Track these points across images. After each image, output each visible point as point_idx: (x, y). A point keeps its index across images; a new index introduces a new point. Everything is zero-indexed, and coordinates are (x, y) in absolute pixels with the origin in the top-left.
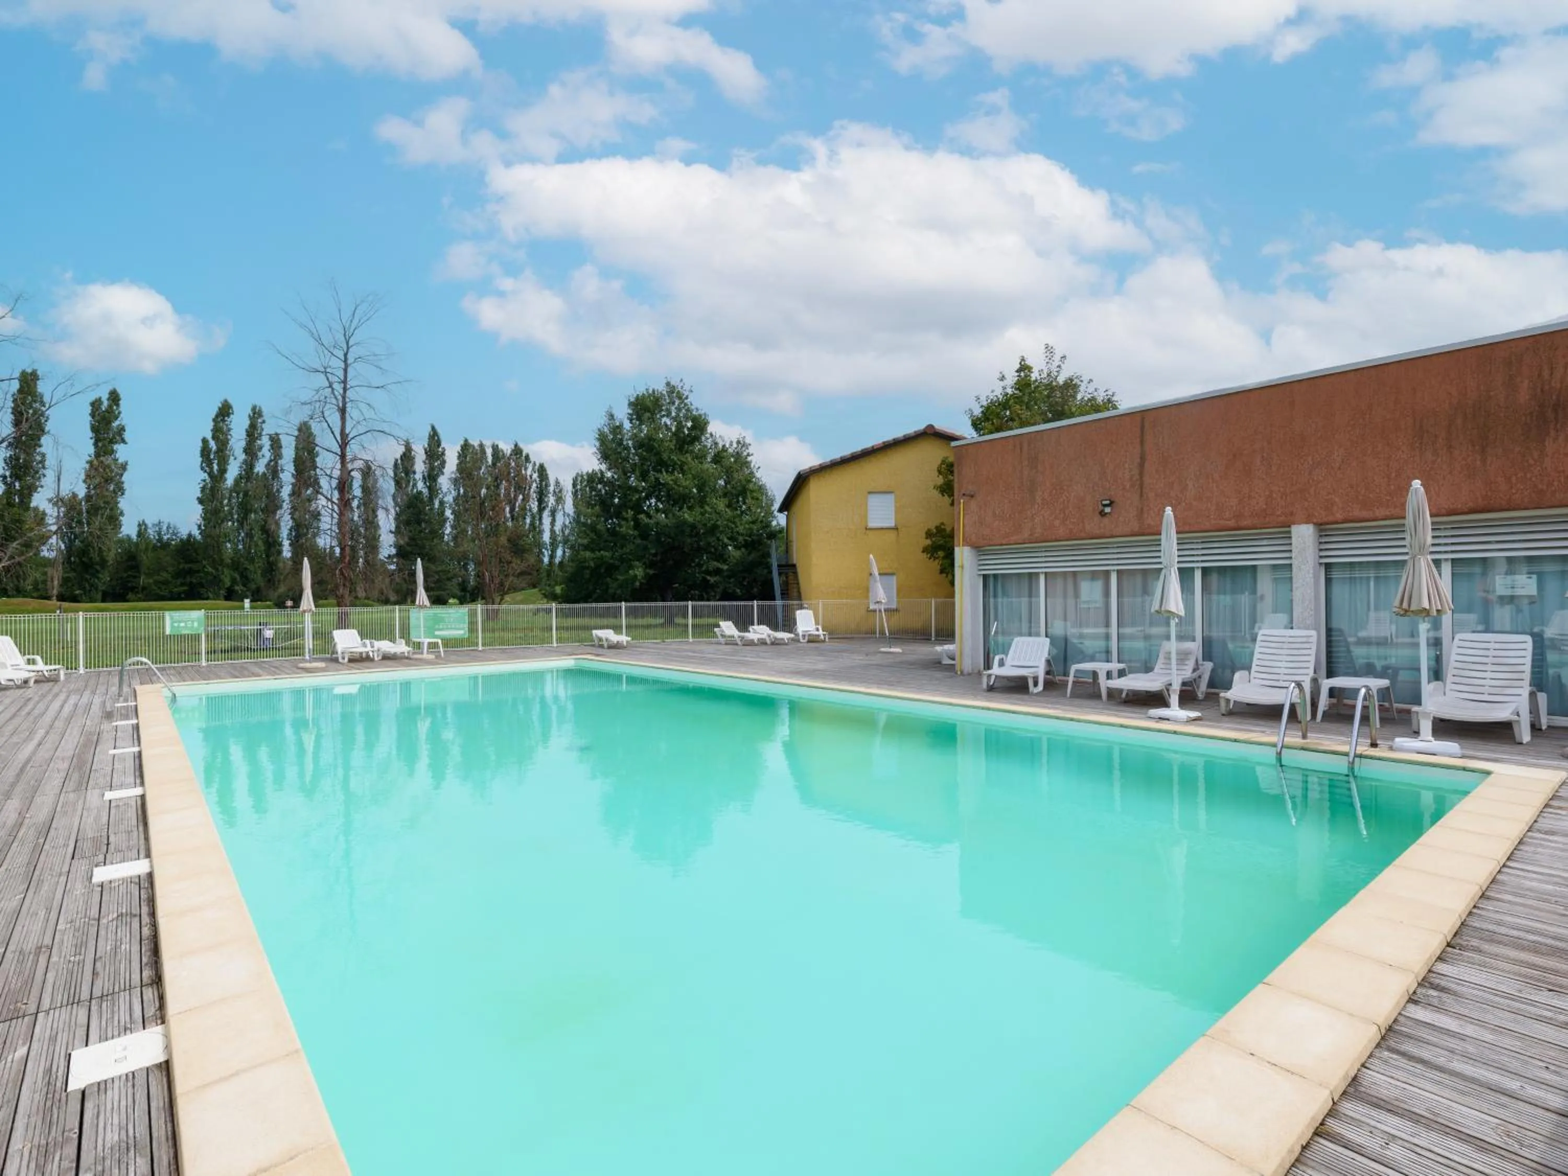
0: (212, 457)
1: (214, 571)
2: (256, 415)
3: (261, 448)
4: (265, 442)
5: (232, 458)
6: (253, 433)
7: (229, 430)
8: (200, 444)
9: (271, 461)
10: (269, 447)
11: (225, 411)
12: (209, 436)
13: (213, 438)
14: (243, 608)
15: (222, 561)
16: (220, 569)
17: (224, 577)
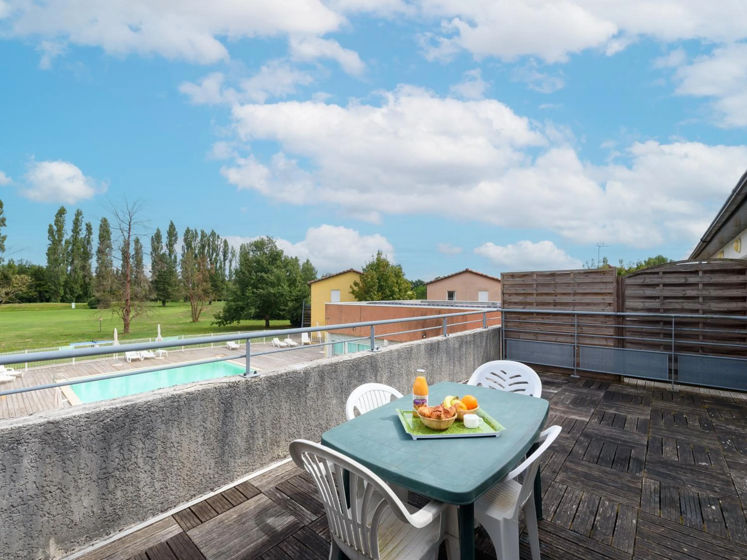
0: (54, 234)
1: (55, 288)
2: (79, 214)
3: (81, 230)
4: (84, 227)
5: (65, 234)
6: (77, 223)
7: (64, 221)
8: (48, 227)
9: (86, 235)
10: (85, 229)
11: (62, 212)
12: (53, 223)
13: (55, 224)
14: (71, 307)
15: (59, 283)
16: (58, 287)
17: (60, 291)
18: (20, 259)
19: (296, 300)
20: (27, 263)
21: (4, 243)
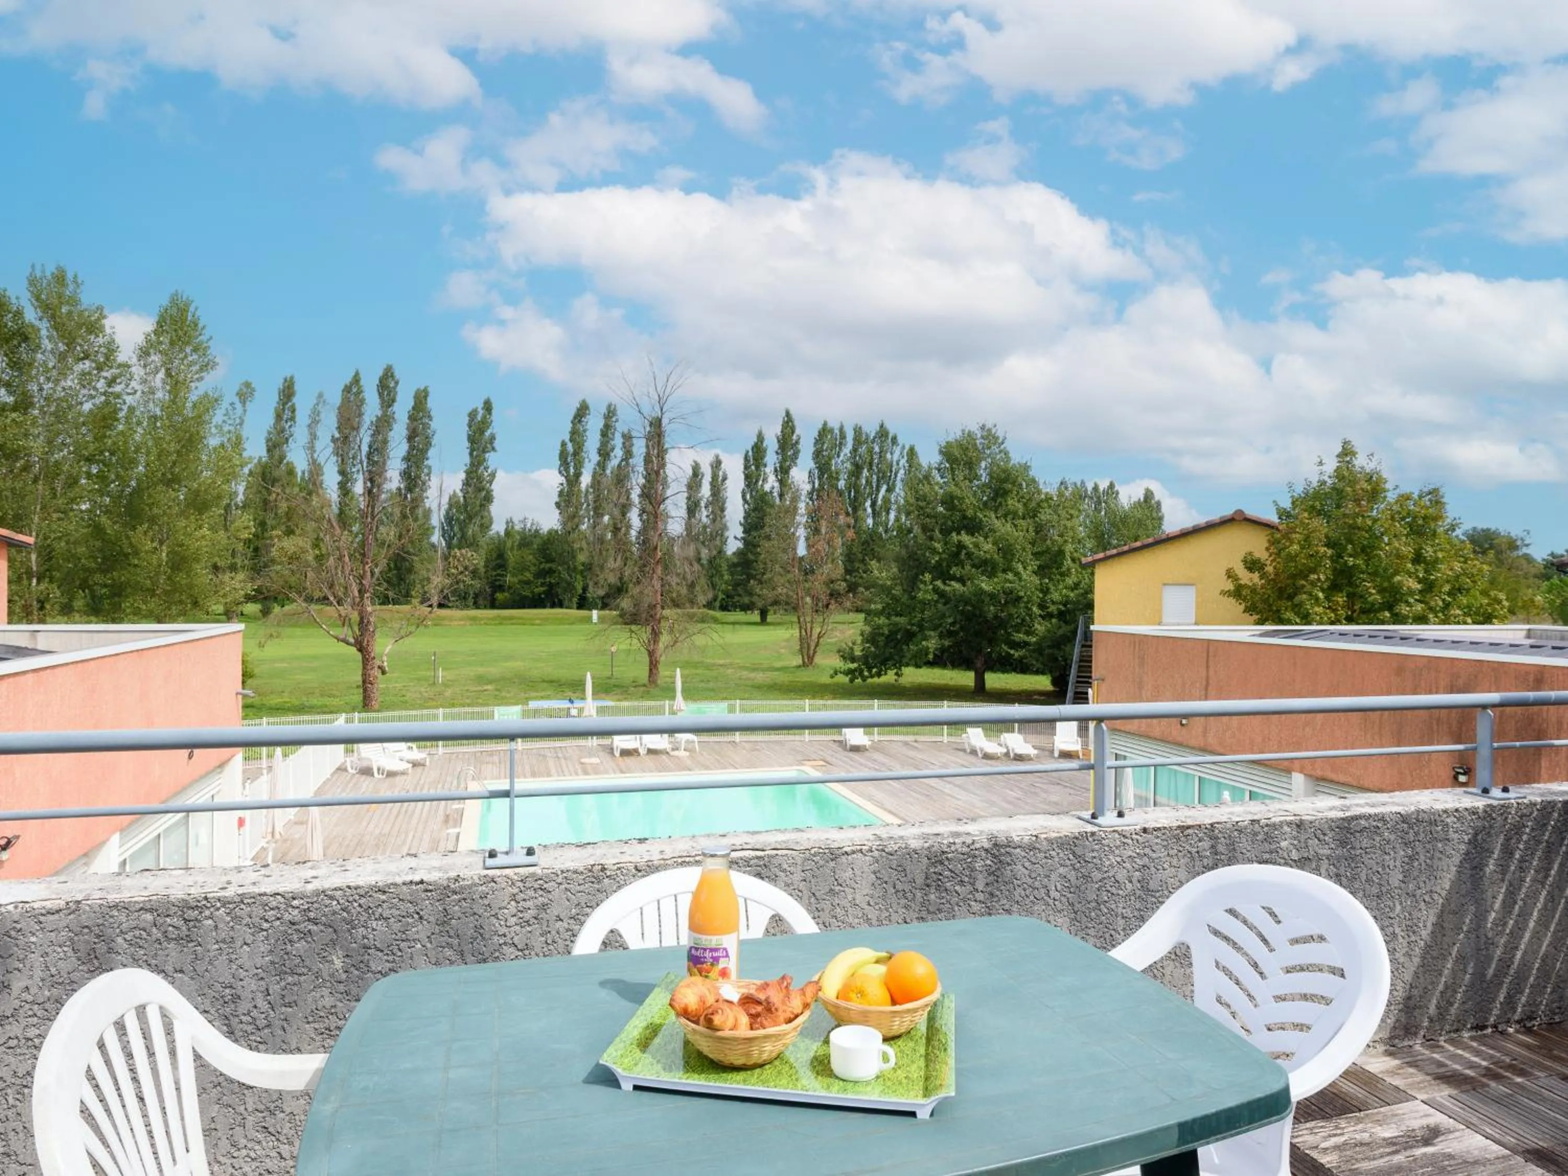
0: (569, 460)
1: (569, 578)
2: (610, 414)
3: (613, 449)
4: (618, 441)
5: (587, 460)
6: (606, 432)
7: (585, 431)
8: (559, 447)
9: (622, 460)
10: (621, 445)
11: (582, 412)
12: (567, 438)
13: (571, 441)
14: (590, 618)
15: (575, 568)
16: (573, 575)
17: (576, 584)
18: (521, 518)
19: (1061, 615)
20: (532, 524)
21: (493, 487)
